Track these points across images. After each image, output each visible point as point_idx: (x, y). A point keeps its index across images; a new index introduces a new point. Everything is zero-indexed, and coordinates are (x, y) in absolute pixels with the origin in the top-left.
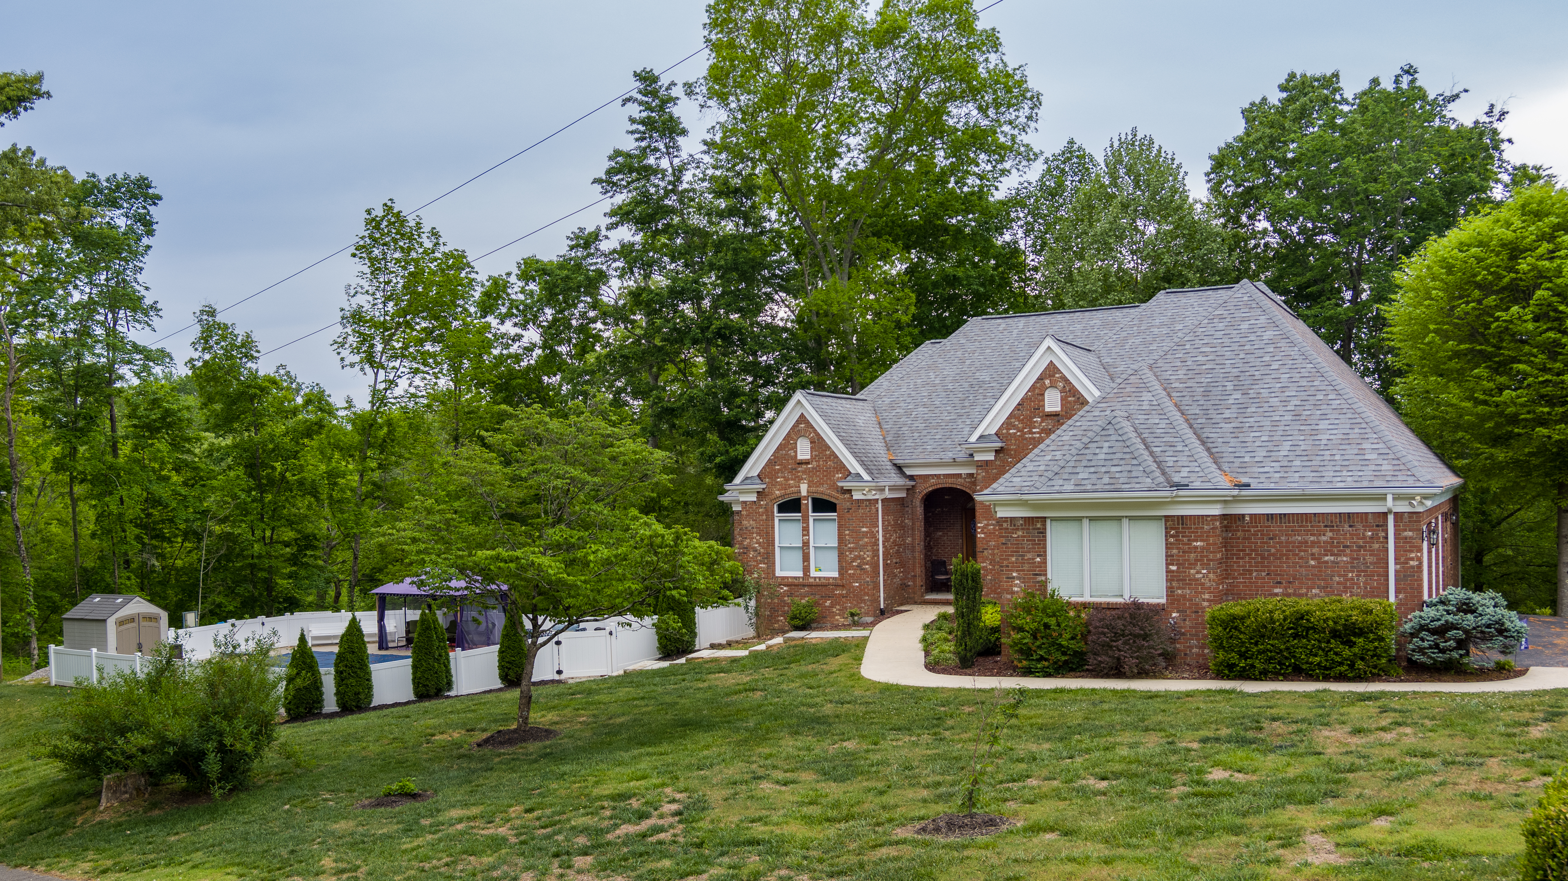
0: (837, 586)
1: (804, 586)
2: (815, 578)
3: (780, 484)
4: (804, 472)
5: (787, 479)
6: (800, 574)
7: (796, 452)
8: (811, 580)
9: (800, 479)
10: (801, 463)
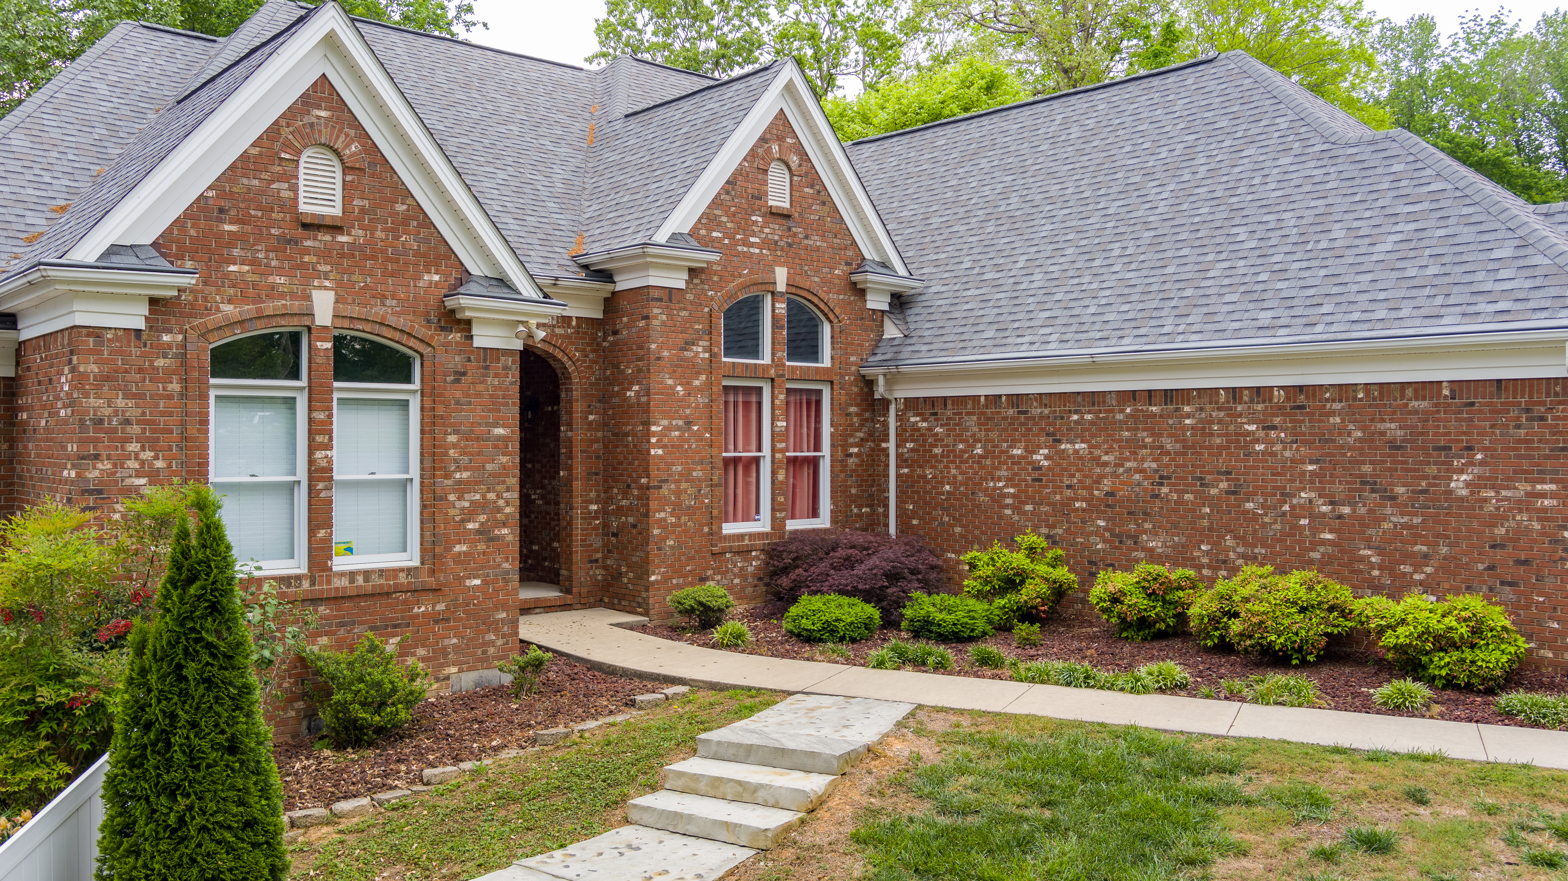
0: (419, 591)
1: (315, 601)
2: (352, 575)
3: (235, 282)
4: (324, 254)
5: (265, 270)
6: (298, 566)
7: (294, 189)
8: (337, 583)
9: (309, 274)
10: (312, 226)
